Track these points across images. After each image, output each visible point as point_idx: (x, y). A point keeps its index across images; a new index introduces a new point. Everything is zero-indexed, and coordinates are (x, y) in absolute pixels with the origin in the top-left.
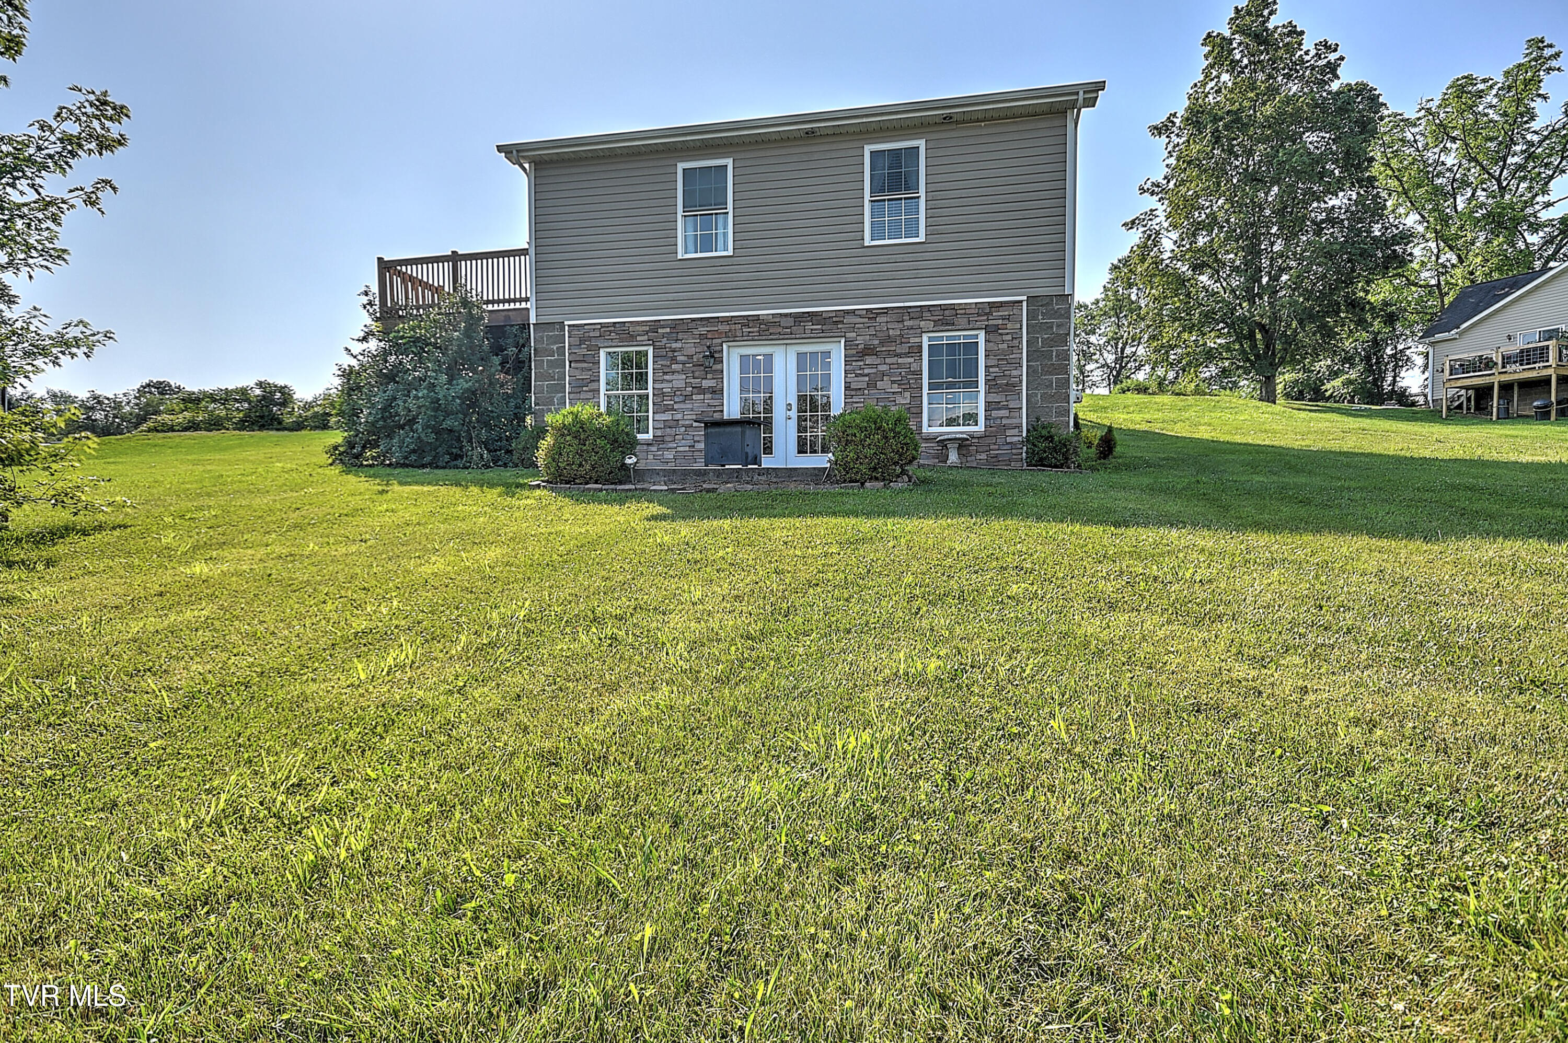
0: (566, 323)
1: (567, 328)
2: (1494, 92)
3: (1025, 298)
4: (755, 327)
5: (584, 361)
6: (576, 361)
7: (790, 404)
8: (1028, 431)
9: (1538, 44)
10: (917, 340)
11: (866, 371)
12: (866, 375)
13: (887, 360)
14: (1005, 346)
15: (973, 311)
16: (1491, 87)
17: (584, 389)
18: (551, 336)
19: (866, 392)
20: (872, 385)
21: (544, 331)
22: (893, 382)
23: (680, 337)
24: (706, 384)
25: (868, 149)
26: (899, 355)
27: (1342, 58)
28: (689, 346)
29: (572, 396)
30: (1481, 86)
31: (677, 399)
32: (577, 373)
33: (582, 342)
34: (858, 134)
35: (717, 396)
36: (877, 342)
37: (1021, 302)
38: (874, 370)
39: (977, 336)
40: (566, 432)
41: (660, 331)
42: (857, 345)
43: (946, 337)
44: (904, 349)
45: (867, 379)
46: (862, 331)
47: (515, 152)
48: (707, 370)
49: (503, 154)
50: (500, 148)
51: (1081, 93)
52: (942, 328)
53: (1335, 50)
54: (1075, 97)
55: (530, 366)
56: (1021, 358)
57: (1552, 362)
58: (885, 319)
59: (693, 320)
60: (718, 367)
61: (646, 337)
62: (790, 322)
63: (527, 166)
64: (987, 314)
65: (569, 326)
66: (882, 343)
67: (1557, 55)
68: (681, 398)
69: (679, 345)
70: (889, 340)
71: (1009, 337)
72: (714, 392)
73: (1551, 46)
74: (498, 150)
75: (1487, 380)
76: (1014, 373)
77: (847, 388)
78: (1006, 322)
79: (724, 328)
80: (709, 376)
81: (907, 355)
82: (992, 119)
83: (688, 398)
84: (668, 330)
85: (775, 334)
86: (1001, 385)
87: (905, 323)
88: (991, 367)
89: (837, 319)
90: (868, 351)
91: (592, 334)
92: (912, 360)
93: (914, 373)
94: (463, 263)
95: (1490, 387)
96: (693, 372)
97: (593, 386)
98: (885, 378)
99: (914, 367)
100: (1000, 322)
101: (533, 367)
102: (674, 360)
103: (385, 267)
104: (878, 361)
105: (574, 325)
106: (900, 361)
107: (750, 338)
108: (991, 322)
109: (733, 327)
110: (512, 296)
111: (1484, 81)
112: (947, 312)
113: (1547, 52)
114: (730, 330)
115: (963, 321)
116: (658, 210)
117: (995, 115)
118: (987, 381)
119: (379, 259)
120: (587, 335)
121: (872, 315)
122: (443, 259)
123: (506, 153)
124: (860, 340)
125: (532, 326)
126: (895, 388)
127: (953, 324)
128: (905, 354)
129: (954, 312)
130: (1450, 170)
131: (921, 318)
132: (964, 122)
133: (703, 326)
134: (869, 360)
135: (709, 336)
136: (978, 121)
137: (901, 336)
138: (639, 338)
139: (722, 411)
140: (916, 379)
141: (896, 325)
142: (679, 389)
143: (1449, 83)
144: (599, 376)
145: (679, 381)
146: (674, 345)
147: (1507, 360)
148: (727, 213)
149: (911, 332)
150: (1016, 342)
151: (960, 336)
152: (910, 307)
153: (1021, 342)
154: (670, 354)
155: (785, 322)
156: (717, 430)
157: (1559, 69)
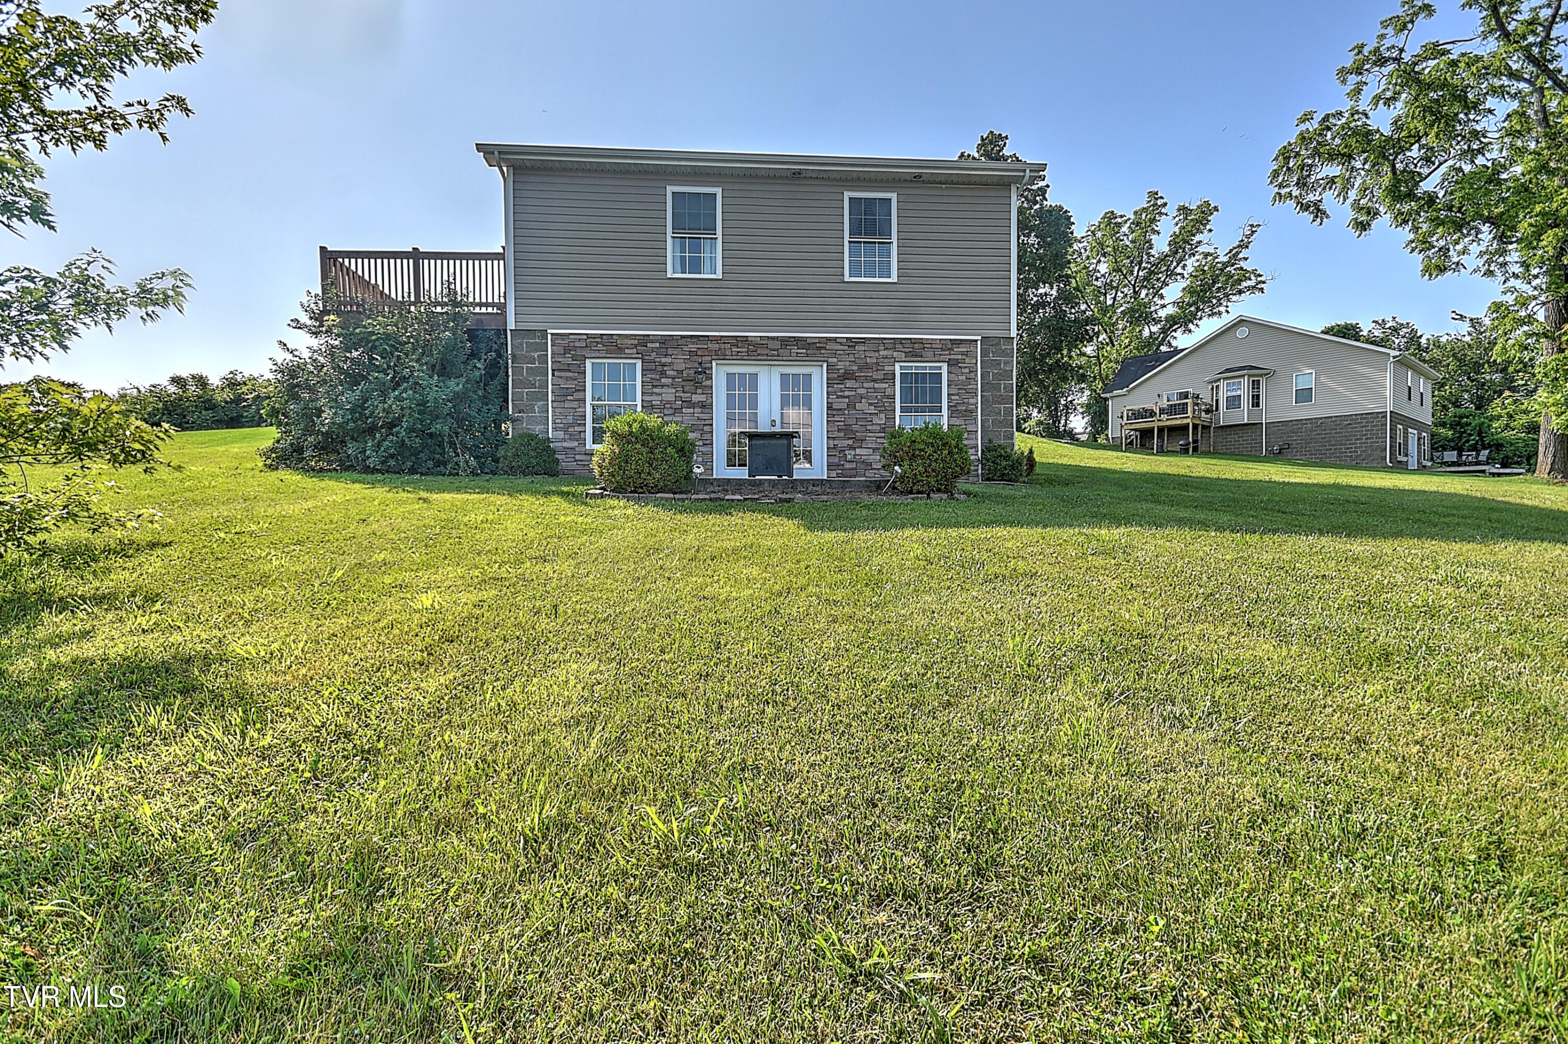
0: (549, 331)
1: (549, 336)
2: (1128, 225)
3: (980, 338)
4: (744, 347)
5: (570, 371)
6: (560, 370)
7: (774, 421)
8: (982, 451)
9: (1154, 195)
10: (891, 368)
11: (846, 393)
12: (846, 397)
13: (865, 385)
14: (964, 378)
15: (937, 346)
16: (1126, 222)
17: (569, 398)
18: (532, 343)
19: (846, 412)
20: (851, 405)
21: (524, 338)
22: (870, 404)
23: (670, 352)
24: (696, 398)
25: (847, 195)
26: (875, 381)
27: (1048, 186)
28: (679, 361)
29: (555, 404)
30: (1119, 220)
31: (666, 412)
32: (561, 382)
33: (567, 350)
34: (838, 181)
35: (707, 411)
36: (855, 368)
37: (976, 341)
38: (853, 393)
39: (940, 368)
40: (633, 440)
41: (649, 345)
42: (838, 370)
43: (915, 367)
44: (879, 375)
45: (847, 400)
46: (844, 358)
47: (496, 153)
48: (697, 385)
49: (482, 154)
50: (479, 147)
51: (1028, 171)
52: (912, 359)
53: (1043, 180)
54: (1022, 174)
55: (507, 372)
56: (977, 389)
57: (1190, 414)
58: (863, 348)
59: (683, 337)
60: (708, 383)
61: (635, 351)
62: (777, 344)
63: (505, 169)
64: (949, 349)
65: (552, 334)
66: (860, 369)
67: (1165, 204)
68: (671, 411)
69: (668, 360)
70: (866, 367)
71: (967, 370)
72: (703, 407)
73: (1162, 198)
74: (477, 149)
75: (1150, 425)
76: (972, 401)
77: (829, 408)
78: (964, 357)
79: (713, 346)
80: (699, 391)
81: (882, 381)
82: (952, 183)
83: (678, 411)
84: (658, 345)
85: (762, 355)
86: (960, 411)
87: (881, 353)
88: (953, 395)
89: (821, 345)
90: (848, 375)
91: (577, 344)
92: (887, 386)
93: (888, 397)
94: (426, 262)
95: (1151, 431)
96: (683, 387)
97: (578, 395)
98: (863, 401)
99: (889, 392)
100: (960, 357)
101: (510, 373)
102: (663, 374)
103: (329, 258)
104: (857, 385)
105: (557, 334)
106: (876, 385)
107: (739, 358)
108: (952, 357)
109: (722, 346)
110: (484, 300)
111: (1121, 217)
112: (916, 346)
113: (1159, 202)
114: (720, 349)
115: (929, 354)
116: (646, 229)
117: (955, 180)
118: (949, 407)
119: (321, 247)
120: (572, 344)
121: (852, 343)
122: (403, 255)
123: (485, 153)
124: (841, 365)
125: (509, 333)
126: (872, 410)
127: (921, 356)
128: (880, 380)
129: (922, 346)
130: (1103, 276)
131: (894, 349)
132: (929, 182)
133: (693, 343)
134: (849, 384)
135: (699, 353)
136: (940, 183)
137: (877, 364)
138: (627, 351)
139: (712, 425)
140: (890, 403)
141: (873, 354)
142: (668, 402)
143: (1102, 215)
144: (585, 386)
145: (669, 394)
146: (663, 360)
147: (1162, 411)
148: (716, 239)
149: (886, 360)
150: (972, 375)
151: (926, 367)
152: (885, 339)
153: (976, 375)
154: (659, 368)
155: (771, 344)
156: (762, 442)
157: (1166, 214)
